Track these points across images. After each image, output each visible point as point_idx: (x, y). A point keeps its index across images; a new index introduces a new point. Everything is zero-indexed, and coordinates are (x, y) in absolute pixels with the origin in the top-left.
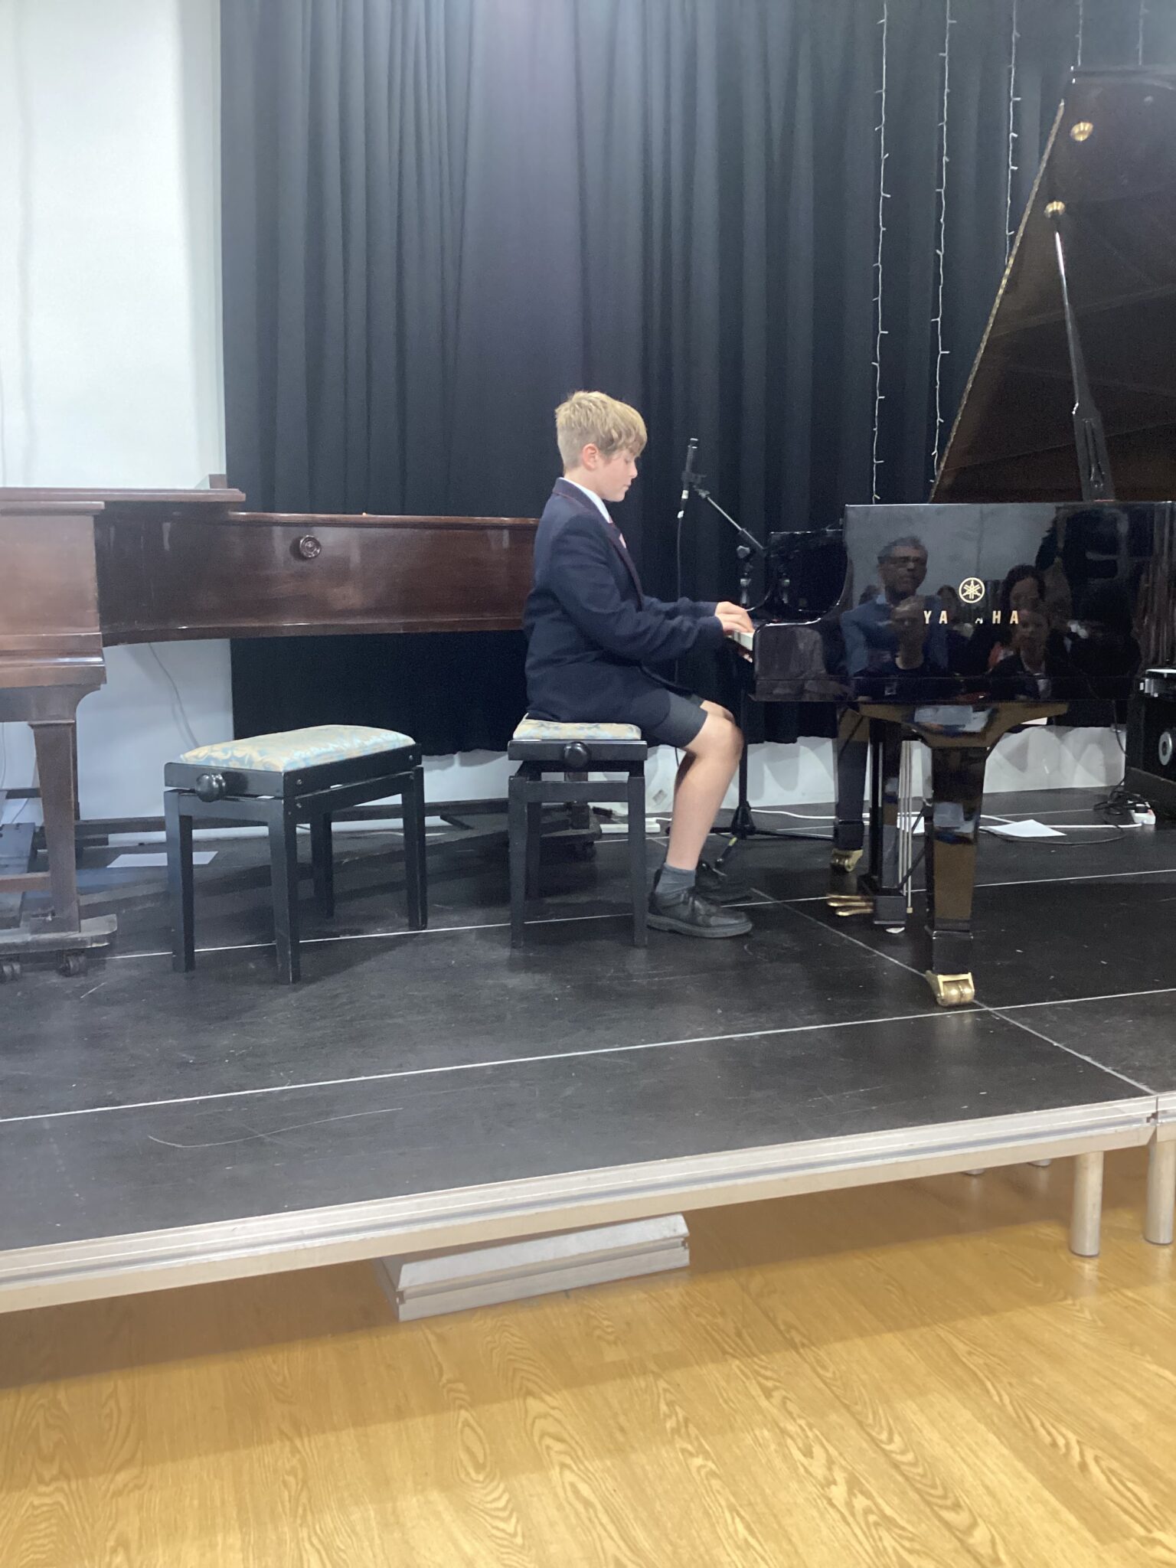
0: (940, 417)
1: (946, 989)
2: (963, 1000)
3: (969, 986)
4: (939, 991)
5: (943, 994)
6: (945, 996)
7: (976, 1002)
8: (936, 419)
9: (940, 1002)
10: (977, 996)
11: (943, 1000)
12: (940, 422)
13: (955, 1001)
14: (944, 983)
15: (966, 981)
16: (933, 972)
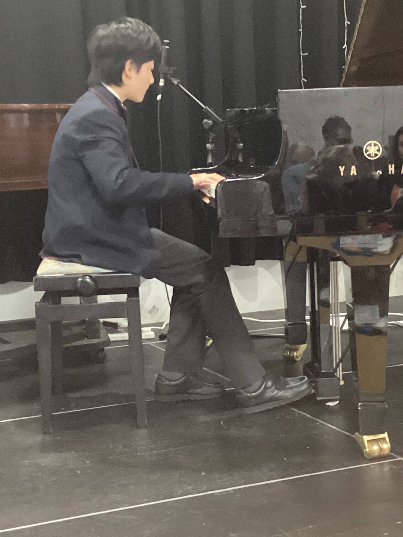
0: (348, 20)
1: (370, 445)
2: (382, 453)
3: (387, 443)
4: (365, 448)
5: (367, 450)
6: (369, 451)
7: (392, 454)
8: (345, 21)
9: (366, 456)
10: (392, 450)
11: (368, 454)
12: (347, 24)
13: (377, 454)
14: (368, 441)
15: (384, 439)
16: (360, 433)
